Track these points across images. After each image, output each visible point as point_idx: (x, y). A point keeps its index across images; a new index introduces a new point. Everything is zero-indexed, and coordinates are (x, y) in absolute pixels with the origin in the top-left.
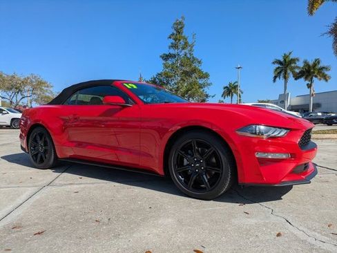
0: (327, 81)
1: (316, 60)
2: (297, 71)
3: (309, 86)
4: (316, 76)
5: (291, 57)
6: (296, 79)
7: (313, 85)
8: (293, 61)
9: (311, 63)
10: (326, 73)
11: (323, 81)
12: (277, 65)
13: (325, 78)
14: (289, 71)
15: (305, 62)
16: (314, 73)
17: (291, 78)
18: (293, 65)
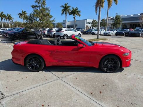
0: (80, 16)
1: (76, 8)
2: (70, 11)
3: (74, 18)
4: (76, 14)
5: (68, 5)
6: (70, 15)
7: (75, 17)
8: (69, 7)
9: (75, 9)
10: (80, 13)
11: (79, 16)
12: (63, 8)
13: (79, 15)
14: (67, 11)
15: (73, 8)
16: (76, 13)
17: (68, 14)
18: (68, 9)
